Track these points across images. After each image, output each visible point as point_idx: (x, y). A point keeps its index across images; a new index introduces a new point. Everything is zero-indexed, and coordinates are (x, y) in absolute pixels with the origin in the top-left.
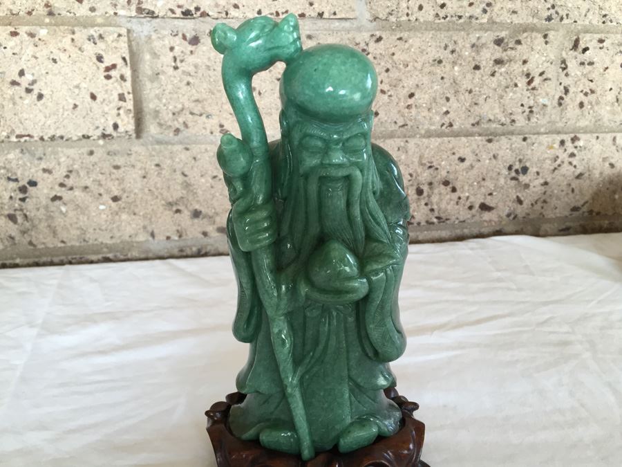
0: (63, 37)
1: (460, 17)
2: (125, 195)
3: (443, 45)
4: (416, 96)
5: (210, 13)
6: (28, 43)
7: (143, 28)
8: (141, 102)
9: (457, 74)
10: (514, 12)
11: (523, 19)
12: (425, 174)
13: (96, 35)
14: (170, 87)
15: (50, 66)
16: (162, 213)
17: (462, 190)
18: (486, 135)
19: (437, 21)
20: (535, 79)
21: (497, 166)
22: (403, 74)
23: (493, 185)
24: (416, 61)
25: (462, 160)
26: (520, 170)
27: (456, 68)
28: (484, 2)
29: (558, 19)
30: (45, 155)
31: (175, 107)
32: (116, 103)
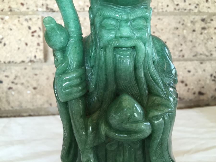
0: (15, 20)
1: (185, 10)
3: (178, 21)
6: (1, 23)
9: (185, 34)
10: (209, 8)
11: (213, 11)
13: (28, 18)
15: (9, 32)
19: (175, 11)
22: (161, 34)
25: (189, 71)
27: (185, 31)
28: (195, 3)
30: (6, 69)
32: (36, 47)
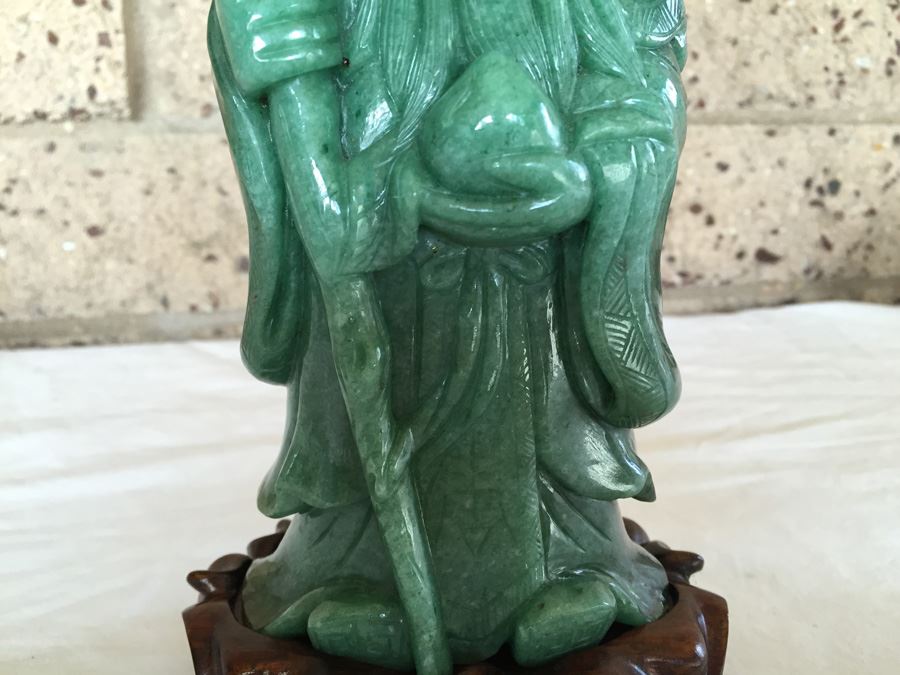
2: (113, 225)
8: (142, 55)
16: (181, 260)
17: (724, 222)
18: (764, 123)
20: (847, 22)
21: (785, 181)
23: (779, 215)
25: (723, 167)
26: (825, 187)
32: (95, 49)
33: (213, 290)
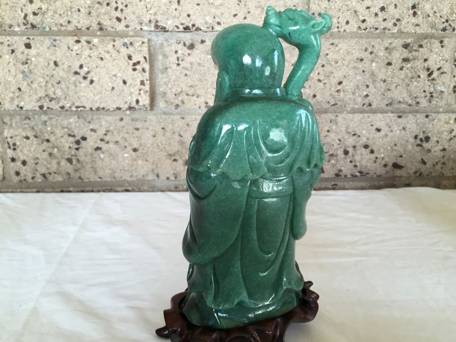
0: (108, 44)
1: (377, 29)
2: (141, 148)
3: (364, 48)
4: (344, 84)
5: (202, 28)
6: (86, 48)
7: (158, 39)
8: (155, 87)
9: (374, 68)
10: (417, 25)
11: (424, 30)
12: (351, 140)
13: (128, 43)
14: (174, 77)
15: (99, 62)
16: (164, 161)
17: (378, 152)
18: (397, 113)
19: (360, 32)
20: (434, 73)
21: (406, 136)
22: (335, 68)
23: (403, 150)
24: (344, 60)
25: (379, 130)
26: (424, 139)
27: (374, 64)
28: (395, 18)
29: (451, 30)
30: (92, 120)
31: (177, 90)
32: (139, 86)
33: (175, 172)
